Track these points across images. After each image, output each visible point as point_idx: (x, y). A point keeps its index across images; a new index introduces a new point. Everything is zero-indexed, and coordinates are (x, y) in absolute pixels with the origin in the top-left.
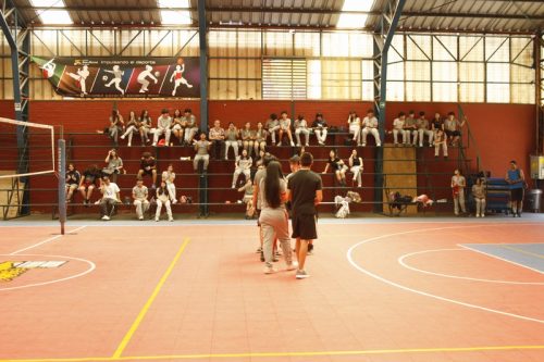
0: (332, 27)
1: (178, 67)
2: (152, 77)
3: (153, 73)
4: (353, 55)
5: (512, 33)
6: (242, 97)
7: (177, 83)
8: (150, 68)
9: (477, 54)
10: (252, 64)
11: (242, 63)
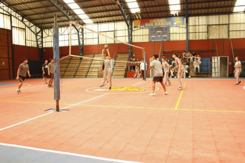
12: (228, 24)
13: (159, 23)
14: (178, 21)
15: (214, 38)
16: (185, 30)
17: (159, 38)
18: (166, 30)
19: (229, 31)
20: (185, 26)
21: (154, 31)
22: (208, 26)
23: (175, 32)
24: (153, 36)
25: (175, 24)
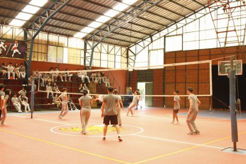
0: (72, 36)
1: (15, 44)
2: (3, 47)
3: (4, 45)
4: (78, 48)
5: (122, 46)
6: (39, 60)
7: (15, 51)
8: (3, 43)
9: (112, 52)
10: (44, 46)
11: (40, 46)
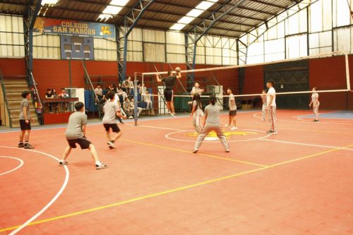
12: (165, 44)
13: (77, 30)
14: (106, 30)
15: (150, 61)
16: (114, 46)
17: (77, 55)
18: (88, 42)
19: (166, 53)
20: (114, 40)
21: (69, 42)
22: (143, 43)
23: (100, 46)
24: (67, 51)
25: (101, 34)
